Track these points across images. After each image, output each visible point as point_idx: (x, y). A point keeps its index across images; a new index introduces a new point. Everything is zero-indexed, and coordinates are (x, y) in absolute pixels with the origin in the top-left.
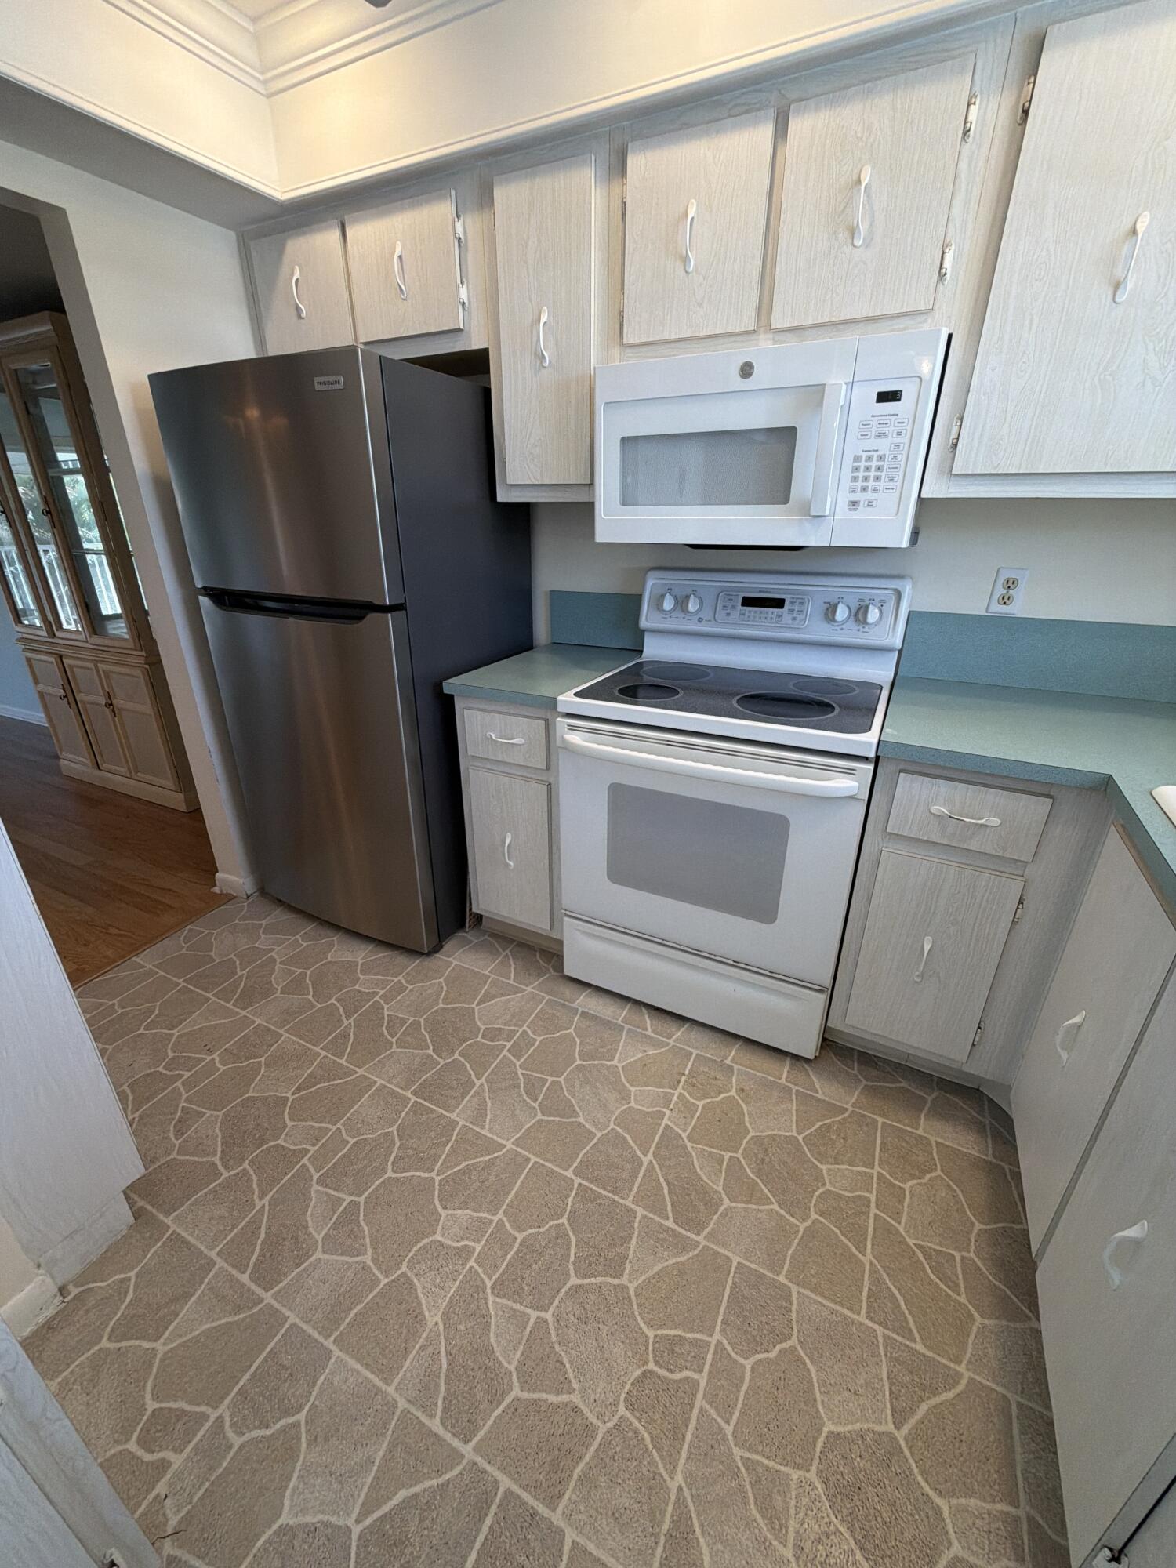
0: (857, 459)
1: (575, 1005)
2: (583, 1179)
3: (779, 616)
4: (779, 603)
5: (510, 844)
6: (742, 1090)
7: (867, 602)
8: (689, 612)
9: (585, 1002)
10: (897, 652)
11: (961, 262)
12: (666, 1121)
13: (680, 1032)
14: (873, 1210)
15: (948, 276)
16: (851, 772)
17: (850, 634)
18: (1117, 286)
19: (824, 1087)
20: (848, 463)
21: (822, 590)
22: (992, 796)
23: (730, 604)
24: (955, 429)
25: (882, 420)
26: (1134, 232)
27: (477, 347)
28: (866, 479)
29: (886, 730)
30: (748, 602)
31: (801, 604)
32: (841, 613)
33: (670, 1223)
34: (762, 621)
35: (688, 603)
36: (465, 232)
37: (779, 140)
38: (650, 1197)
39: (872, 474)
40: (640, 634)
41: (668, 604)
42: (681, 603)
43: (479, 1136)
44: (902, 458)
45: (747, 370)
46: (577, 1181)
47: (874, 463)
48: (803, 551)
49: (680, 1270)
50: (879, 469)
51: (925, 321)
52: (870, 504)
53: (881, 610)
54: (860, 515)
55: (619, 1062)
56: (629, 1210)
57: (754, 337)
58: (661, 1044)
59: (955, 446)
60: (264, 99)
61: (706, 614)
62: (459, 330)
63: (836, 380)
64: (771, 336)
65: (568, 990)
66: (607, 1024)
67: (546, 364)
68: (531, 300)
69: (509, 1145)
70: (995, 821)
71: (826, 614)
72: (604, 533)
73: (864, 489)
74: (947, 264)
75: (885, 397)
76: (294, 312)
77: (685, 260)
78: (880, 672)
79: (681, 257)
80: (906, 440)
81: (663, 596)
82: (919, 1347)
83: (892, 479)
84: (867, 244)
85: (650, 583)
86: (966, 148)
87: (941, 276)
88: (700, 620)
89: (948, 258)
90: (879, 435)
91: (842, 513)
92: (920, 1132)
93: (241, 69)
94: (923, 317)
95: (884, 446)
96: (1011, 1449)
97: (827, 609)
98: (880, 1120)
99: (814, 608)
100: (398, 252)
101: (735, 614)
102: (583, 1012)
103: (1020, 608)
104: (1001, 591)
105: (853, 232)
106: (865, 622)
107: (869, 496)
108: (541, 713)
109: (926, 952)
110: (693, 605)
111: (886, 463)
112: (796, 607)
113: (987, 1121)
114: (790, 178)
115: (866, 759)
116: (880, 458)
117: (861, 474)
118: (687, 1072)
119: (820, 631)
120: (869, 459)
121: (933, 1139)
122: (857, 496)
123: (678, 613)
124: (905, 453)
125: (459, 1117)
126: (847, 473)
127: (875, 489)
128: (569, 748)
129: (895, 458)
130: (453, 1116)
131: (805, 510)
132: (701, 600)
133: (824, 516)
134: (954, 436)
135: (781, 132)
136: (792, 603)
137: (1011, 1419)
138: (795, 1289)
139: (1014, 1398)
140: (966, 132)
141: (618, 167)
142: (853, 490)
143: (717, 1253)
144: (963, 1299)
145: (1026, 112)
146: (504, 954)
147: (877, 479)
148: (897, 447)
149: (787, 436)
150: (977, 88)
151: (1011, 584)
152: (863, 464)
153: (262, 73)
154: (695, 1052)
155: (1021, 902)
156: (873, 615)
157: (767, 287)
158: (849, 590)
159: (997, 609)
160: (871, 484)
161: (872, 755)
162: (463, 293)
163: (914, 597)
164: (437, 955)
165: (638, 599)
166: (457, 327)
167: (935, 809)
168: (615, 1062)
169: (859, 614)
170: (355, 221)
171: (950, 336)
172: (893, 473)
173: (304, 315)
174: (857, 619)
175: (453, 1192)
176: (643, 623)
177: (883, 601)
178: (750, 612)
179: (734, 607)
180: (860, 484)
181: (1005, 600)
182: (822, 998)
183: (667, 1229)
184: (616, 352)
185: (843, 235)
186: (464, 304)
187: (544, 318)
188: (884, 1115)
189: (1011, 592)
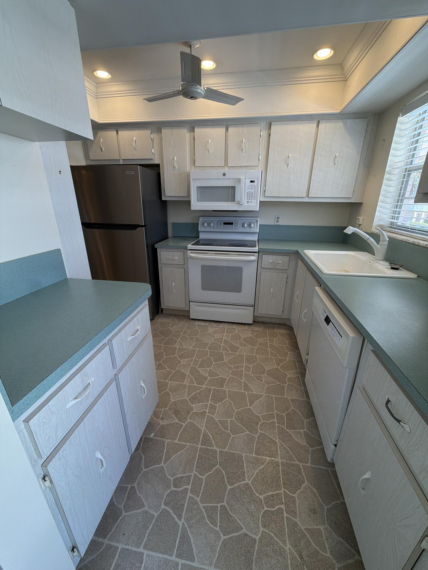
0: (248, 193)
1: (195, 324)
2: (210, 350)
3: (232, 227)
4: (232, 224)
5: (174, 285)
6: (239, 331)
7: (251, 223)
8: (211, 226)
9: (197, 323)
10: (258, 234)
11: (262, 157)
12: (224, 339)
13: (221, 325)
14: (269, 343)
15: (260, 160)
16: (254, 255)
17: (248, 230)
18: (288, 165)
19: (255, 328)
20: (246, 194)
21: (241, 220)
22: (280, 257)
23: (221, 224)
24: (265, 188)
25: (252, 186)
26: (289, 157)
27: (157, 163)
28: (250, 197)
29: (259, 247)
30: (225, 223)
31: (237, 224)
32: (246, 225)
33: (231, 352)
34: (228, 228)
35: (211, 224)
36: (153, 137)
37: (227, 132)
38: (225, 349)
39: (251, 196)
40: (198, 232)
41: (206, 225)
42: (209, 224)
43: (183, 348)
44: (256, 193)
45: (224, 175)
46: (209, 350)
47: (251, 194)
48: (238, 211)
49: (235, 358)
50: (252, 195)
51: (257, 167)
52: (251, 202)
53: (254, 225)
54: (249, 204)
55: (210, 331)
56: (221, 352)
57: (224, 167)
58: (218, 327)
59: (265, 191)
60: (95, 99)
61: (215, 227)
62: (152, 159)
63: (242, 178)
64: (227, 167)
65: (192, 322)
66: (205, 326)
67: (176, 169)
68: (171, 154)
69: (191, 348)
70: (281, 262)
71: (242, 226)
72: (193, 208)
73: (250, 199)
74: (260, 158)
75: (251, 182)
76: (100, 149)
77: (209, 151)
78: (255, 238)
79: (208, 150)
80: (256, 190)
81: (204, 223)
82: (280, 358)
83: (254, 197)
84: (245, 153)
85: (200, 220)
86: (261, 139)
87: (259, 160)
88: (214, 228)
89: (260, 157)
90: (251, 189)
91: (246, 204)
92: (275, 331)
93: (91, 93)
94: (256, 167)
95: (252, 191)
96: (296, 365)
97: (243, 225)
98: (267, 331)
99: (240, 224)
100: (134, 139)
101: (222, 226)
102: (197, 325)
103: (281, 223)
104: (276, 220)
105: (242, 150)
106: (251, 227)
107: (250, 200)
108: (182, 250)
109: (272, 292)
110: (212, 225)
111: (253, 194)
112: (236, 224)
113: (287, 328)
114: (230, 138)
115: (256, 252)
116: (252, 193)
117: (249, 196)
118: (226, 330)
119: (242, 230)
120: (250, 193)
121: (278, 332)
122: (248, 200)
123: (208, 227)
124: (256, 192)
125: (177, 346)
126: (246, 196)
127: (252, 199)
128: (192, 258)
129: (255, 193)
130: (175, 346)
131: (239, 203)
132: (214, 224)
133: (242, 204)
134: (265, 189)
135: (227, 130)
136: (235, 223)
137: (295, 362)
138: (257, 356)
139: (295, 360)
140: (260, 136)
141: (192, 130)
142: (247, 199)
143: (241, 354)
144: (286, 351)
145: (270, 135)
146: (172, 318)
147: (252, 197)
148: (255, 191)
149: (234, 188)
150: (261, 128)
151: (278, 218)
152: (249, 194)
153: (96, 93)
154: (226, 327)
155: (287, 278)
156: (252, 225)
157: (226, 157)
158: (247, 220)
159: (276, 223)
160: (251, 198)
161: (257, 251)
162: (153, 150)
163: (261, 221)
164: (154, 320)
165: (198, 224)
166: (151, 158)
167: (270, 261)
168: (209, 331)
169: (249, 225)
170: (120, 130)
171: (262, 171)
172: (254, 196)
173: (103, 150)
174: (249, 227)
175: (181, 357)
176: (200, 230)
177: (254, 222)
178: (225, 226)
179: (222, 225)
180: (249, 198)
181: (277, 221)
182: (253, 308)
183: (230, 353)
184: (193, 167)
185: (241, 150)
186: (153, 153)
187: (175, 159)
188: (268, 330)
189: (278, 220)
